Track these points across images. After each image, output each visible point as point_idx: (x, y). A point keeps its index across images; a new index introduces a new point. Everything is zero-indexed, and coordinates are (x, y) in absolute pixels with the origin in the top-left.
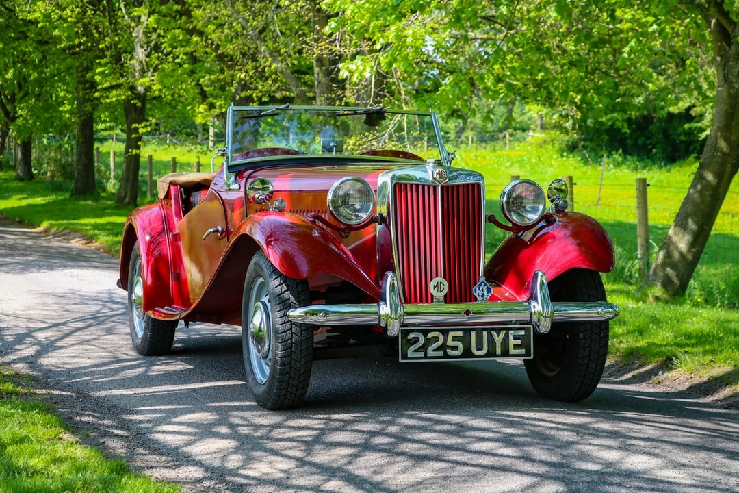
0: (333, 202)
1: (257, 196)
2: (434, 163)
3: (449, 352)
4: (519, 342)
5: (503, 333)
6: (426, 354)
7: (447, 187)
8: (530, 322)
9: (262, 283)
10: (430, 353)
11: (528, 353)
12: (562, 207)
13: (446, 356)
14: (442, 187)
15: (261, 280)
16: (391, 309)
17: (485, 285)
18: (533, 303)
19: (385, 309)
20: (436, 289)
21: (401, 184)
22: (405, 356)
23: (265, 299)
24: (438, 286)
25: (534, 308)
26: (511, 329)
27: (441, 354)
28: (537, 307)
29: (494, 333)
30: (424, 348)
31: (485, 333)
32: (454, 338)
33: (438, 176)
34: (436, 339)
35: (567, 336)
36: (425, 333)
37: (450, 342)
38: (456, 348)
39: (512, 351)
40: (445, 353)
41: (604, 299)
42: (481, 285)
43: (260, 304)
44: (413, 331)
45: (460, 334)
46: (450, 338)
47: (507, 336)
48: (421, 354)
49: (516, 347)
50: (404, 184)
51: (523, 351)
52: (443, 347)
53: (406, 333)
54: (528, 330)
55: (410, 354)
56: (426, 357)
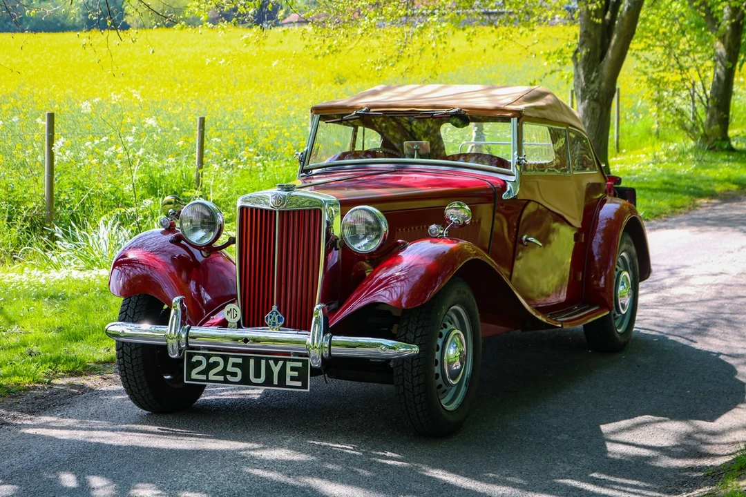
3: (228, 377)
4: (296, 374)
5: (281, 363)
6: (207, 377)
7: (283, 212)
8: (308, 355)
10: (211, 377)
11: (304, 386)
13: (226, 381)
14: (280, 212)
17: (277, 314)
20: (230, 315)
21: (244, 207)
22: (189, 378)
24: (232, 311)
26: (290, 360)
27: (221, 378)
29: (271, 362)
30: (205, 372)
31: (263, 362)
32: (234, 365)
33: (275, 201)
34: (216, 364)
36: (208, 357)
37: (230, 369)
38: (234, 374)
39: (289, 382)
40: (225, 378)
44: (199, 354)
45: (239, 361)
46: (230, 364)
47: (284, 366)
48: (204, 377)
49: (293, 379)
50: (246, 207)
51: (299, 384)
52: (224, 372)
53: (190, 356)
54: (305, 363)
55: (194, 376)
56: (207, 380)
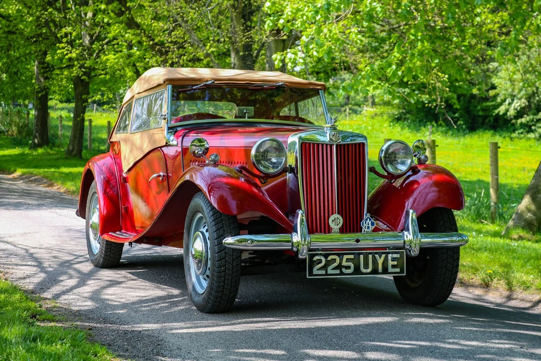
0: (256, 156)
1: (197, 151)
2: (331, 127)
3: (343, 270)
4: (395, 263)
5: (384, 256)
6: (326, 271)
7: (340, 145)
8: (403, 248)
9: (201, 217)
10: (330, 271)
11: (402, 271)
12: (424, 161)
13: (342, 273)
14: (337, 146)
15: (200, 215)
16: (301, 239)
17: (370, 220)
18: (406, 233)
19: (296, 238)
20: (334, 223)
21: (306, 143)
22: (311, 274)
23: (204, 230)
24: (336, 221)
25: (407, 237)
26: (389, 253)
27: (338, 272)
28: (408, 236)
29: (377, 256)
30: (325, 267)
31: (370, 256)
32: (348, 260)
33: (334, 137)
34: (334, 260)
35: (428, 258)
36: (326, 256)
37: (344, 263)
38: (348, 267)
39: (390, 270)
40: (341, 271)
41: (456, 230)
42: (367, 220)
43: (200, 234)
44: (317, 255)
45: (352, 257)
46: (344, 259)
47: (386, 259)
48: (323, 272)
49: (393, 266)
50: (308, 143)
51: (398, 270)
52: (339, 267)
53: (312, 256)
54: (402, 254)
55: (315, 271)
56: (326, 274)
